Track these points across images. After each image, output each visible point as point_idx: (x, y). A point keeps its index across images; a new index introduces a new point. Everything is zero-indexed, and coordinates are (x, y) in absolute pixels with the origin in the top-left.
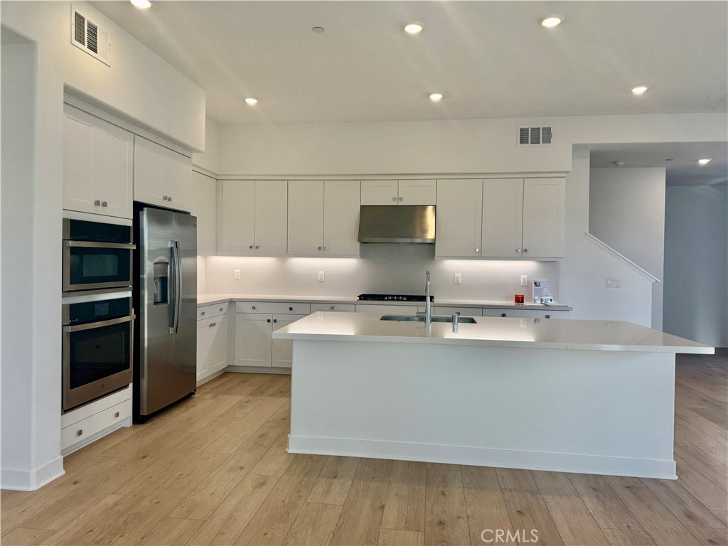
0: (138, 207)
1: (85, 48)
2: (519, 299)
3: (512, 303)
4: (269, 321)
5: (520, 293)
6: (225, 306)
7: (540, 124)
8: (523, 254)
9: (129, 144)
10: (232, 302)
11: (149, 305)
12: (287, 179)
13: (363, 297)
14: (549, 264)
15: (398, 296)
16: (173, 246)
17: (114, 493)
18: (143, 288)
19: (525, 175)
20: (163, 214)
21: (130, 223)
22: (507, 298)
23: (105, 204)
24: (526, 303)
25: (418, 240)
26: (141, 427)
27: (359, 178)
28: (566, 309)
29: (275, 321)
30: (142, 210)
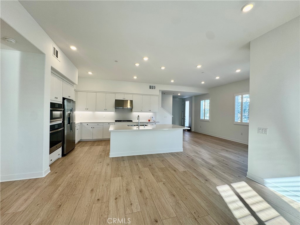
0: (64, 99)
1: (55, 56)
2: (149, 121)
3: (148, 121)
4: (92, 128)
5: (149, 119)
6: (80, 124)
7: (153, 85)
8: (150, 111)
9: (62, 82)
10: (81, 123)
11: (66, 124)
12: (96, 92)
13: (116, 121)
14: (155, 113)
15: (125, 121)
16: (72, 109)
17: (70, 173)
18: (65, 120)
19: (150, 95)
20: (69, 100)
21: (62, 103)
22: (147, 120)
23: (57, 98)
24: (151, 121)
25: (126, 108)
26: (65, 157)
27: (115, 93)
28: (158, 122)
29: (94, 128)
30: (65, 100)
